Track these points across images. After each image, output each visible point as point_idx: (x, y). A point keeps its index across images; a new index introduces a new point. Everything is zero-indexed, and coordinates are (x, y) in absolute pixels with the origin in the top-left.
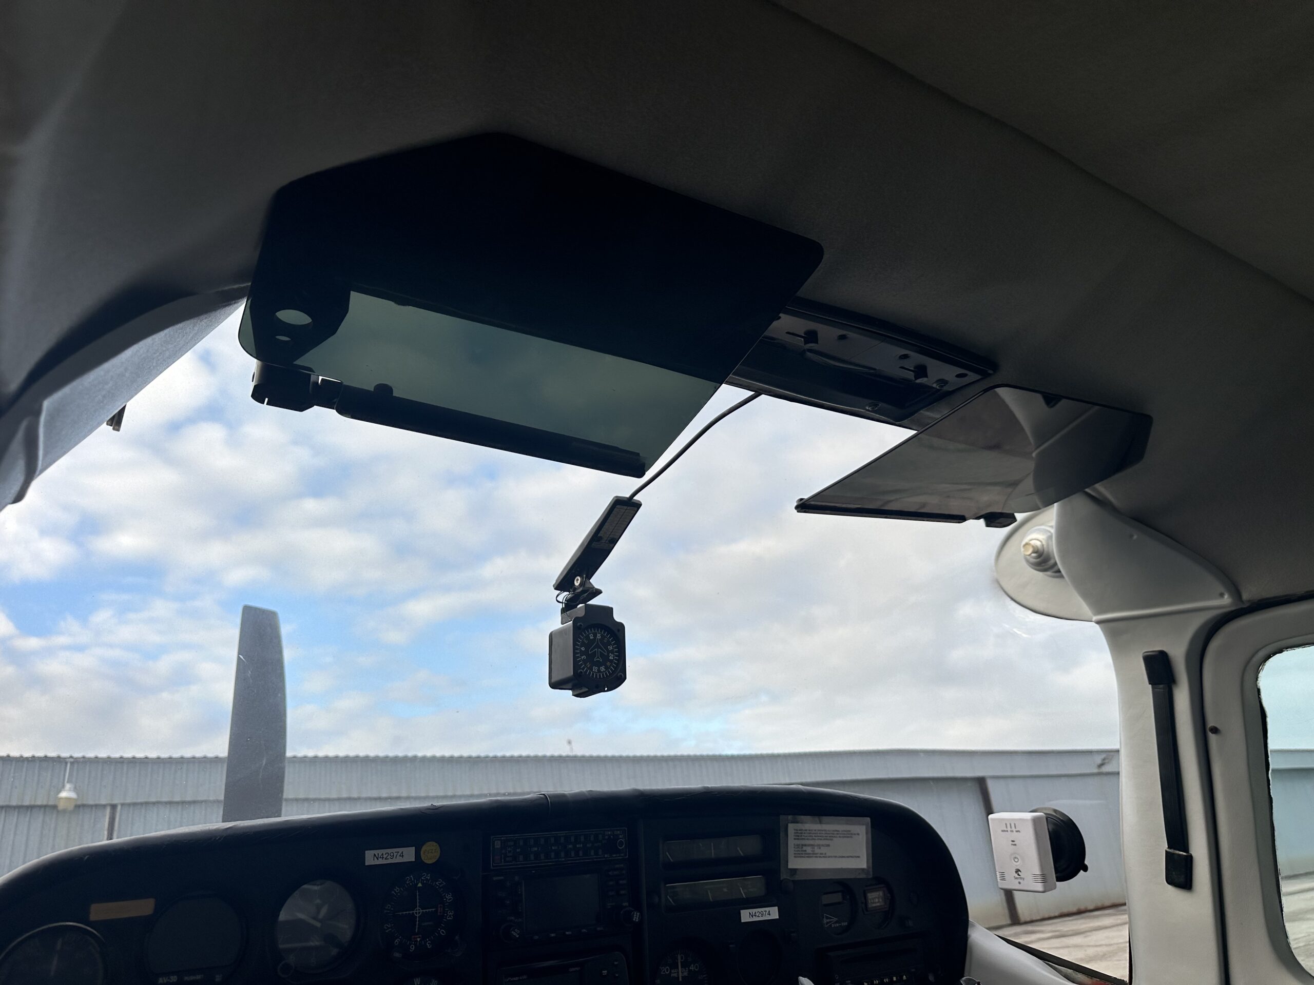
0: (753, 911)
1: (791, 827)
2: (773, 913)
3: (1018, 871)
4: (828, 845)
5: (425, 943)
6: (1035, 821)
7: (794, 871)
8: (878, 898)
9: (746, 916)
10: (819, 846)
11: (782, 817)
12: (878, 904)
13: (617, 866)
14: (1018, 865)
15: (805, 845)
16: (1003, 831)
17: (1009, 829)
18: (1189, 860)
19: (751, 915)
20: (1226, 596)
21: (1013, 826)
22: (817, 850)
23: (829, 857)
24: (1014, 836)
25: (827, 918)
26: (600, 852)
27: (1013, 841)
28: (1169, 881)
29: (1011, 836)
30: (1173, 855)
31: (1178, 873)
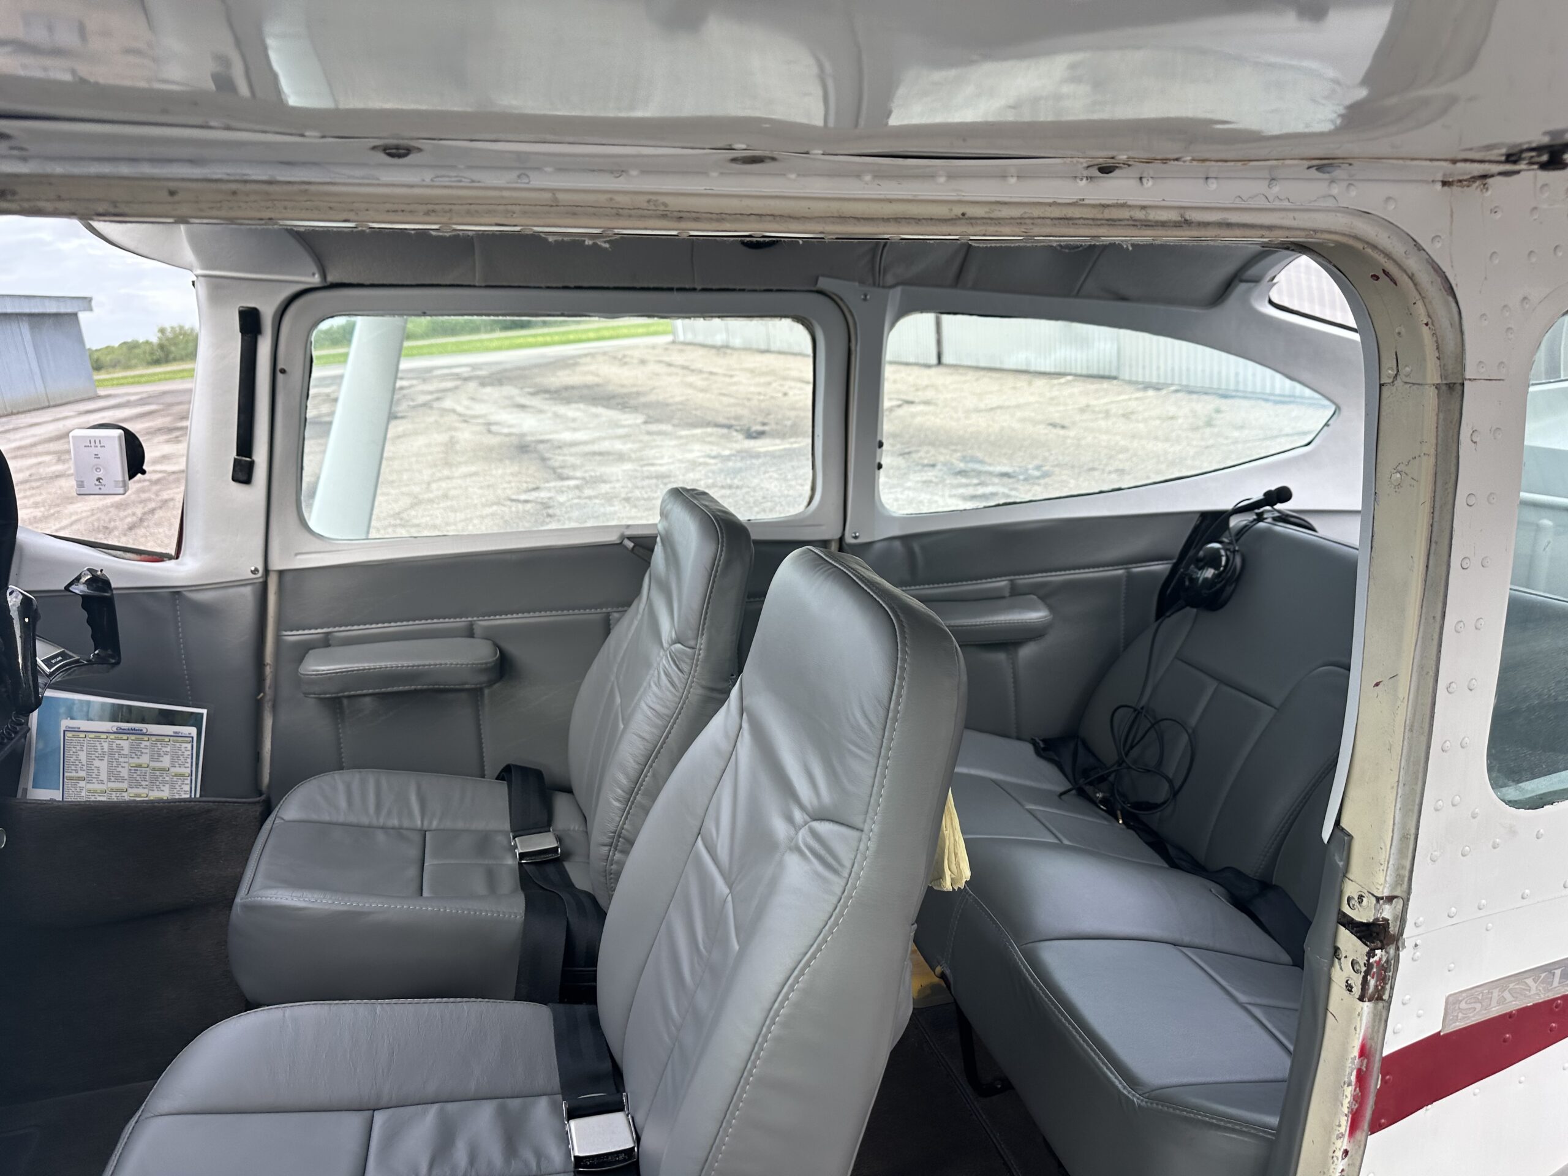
3: (99, 479)
6: (119, 437)
14: (100, 474)
16: (85, 446)
17: (93, 444)
18: (251, 465)
20: (317, 276)
21: (97, 442)
24: (99, 450)
27: (97, 455)
28: (234, 479)
29: (94, 451)
30: (240, 460)
31: (243, 473)
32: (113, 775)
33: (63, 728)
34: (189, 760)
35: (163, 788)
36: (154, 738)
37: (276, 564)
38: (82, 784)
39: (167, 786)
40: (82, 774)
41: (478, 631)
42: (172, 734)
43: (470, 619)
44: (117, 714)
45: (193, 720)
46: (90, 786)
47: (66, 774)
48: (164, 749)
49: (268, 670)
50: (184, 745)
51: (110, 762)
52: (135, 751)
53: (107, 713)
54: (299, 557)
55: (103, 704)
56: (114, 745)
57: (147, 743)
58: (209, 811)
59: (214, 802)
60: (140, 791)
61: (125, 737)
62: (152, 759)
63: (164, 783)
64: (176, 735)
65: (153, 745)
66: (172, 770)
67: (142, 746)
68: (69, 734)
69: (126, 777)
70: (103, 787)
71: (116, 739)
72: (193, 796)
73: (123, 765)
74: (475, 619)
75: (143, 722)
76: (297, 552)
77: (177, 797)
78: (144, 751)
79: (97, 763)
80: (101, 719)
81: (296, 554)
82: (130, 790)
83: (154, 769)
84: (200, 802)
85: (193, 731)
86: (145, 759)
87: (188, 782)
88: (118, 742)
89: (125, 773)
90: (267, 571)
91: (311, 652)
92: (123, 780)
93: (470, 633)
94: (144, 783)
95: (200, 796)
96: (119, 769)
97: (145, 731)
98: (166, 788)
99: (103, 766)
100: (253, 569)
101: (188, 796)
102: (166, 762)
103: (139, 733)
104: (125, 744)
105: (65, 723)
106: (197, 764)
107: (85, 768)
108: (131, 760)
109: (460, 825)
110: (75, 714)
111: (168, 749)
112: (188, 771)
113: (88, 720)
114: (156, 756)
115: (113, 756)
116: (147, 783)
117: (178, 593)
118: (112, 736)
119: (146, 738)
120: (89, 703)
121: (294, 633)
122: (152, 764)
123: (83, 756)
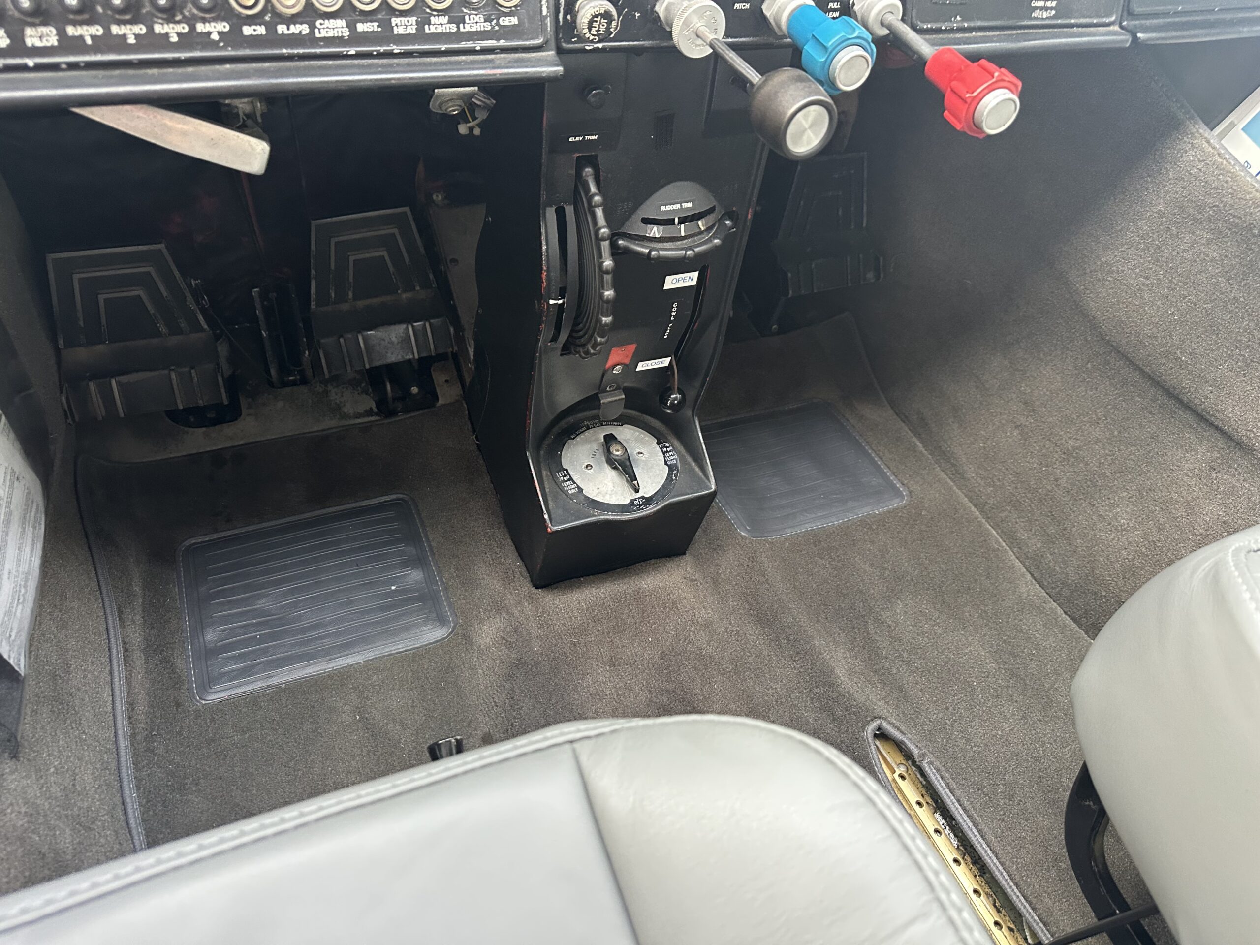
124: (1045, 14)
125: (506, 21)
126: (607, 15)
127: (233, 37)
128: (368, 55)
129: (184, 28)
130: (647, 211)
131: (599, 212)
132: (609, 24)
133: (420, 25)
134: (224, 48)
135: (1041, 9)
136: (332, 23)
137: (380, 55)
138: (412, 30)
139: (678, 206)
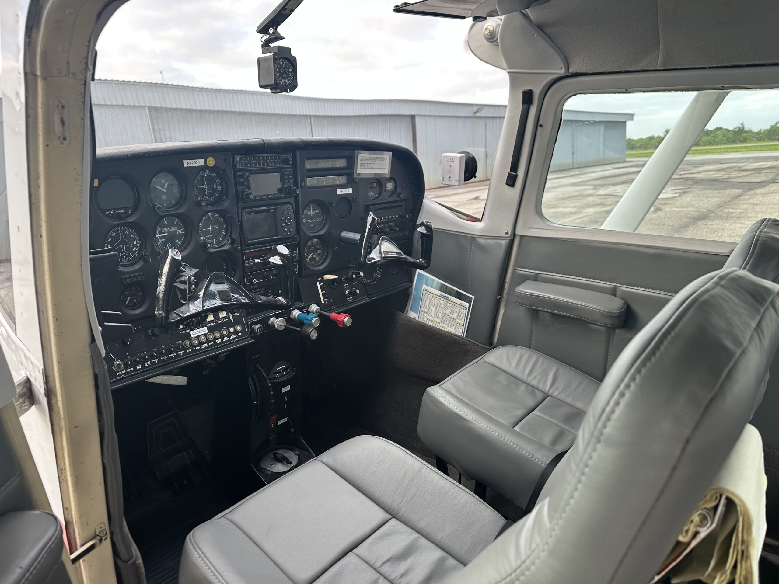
0: (342, 190)
1: (360, 155)
2: (349, 191)
3: (450, 177)
4: (374, 164)
5: (211, 199)
6: (461, 157)
7: (359, 174)
8: (390, 186)
9: (339, 192)
10: (370, 164)
11: (356, 151)
12: (390, 188)
13: (288, 170)
14: (450, 175)
15: (365, 163)
16: (447, 161)
17: (450, 160)
18: (516, 176)
19: (341, 191)
20: (563, 70)
21: (452, 159)
22: (369, 166)
23: (374, 168)
24: (451, 163)
25: (370, 193)
26: (281, 164)
27: (450, 165)
28: (507, 184)
29: (450, 163)
30: (511, 174)
31: (511, 181)
32: (436, 315)
33: (423, 289)
34: (464, 318)
35: (452, 327)
36: (453, 303)
37: (519, 232)
38: (425, 315)
39: (454, 327)
40: (426, 310)
41: (618, 293)
42: (459, 304)
43: (615, 284)
44: (443, 289)
45: (468, 300)
46: (428, 317)
47: (421, 309)
48: (456, 310)
49: (507, 285)
50: (463, 310)
51: (436, 309)
52: (445, 307)
53: (439, 287)
54: (531, 230)
55: (438, 282)
56: (439, 302)
57: (450, 305)
58: (466, 345)
59: (469, 341)
60: (444, 325)
61: (443, 299)
62: (451, 313)
63: (453, 325)
64: (461, 305)
65: (452, 307)
66: (457, 320)
67: (448, 305)
68: (425, 292)
69: (440, 318)
70: (432, 319)
71: (440, 299)
72: (463, 336)
73: (440, 311)
74: (618, 285)
75: (450, 294)
76: (531, 227)
77: (457, 333)
78: (448, 308)
79: (432, 307)
80: (436, 289)
81: (530, 228)
82: (441, 324)
83: (450, 317)
84: (464, 339)
85: (467, 305)
86: (448, 312)
87: (462, 328)
88: (440, 301)
89: (440, 315)
90: (514, 235)
91: (527, 281)
92: (439, 318)
93: (613, 292)
94: (446, 322)
95: (466, 337)
96: (439, 313)
97: (450, 299)
98: (454, 328)
99: (433, 309)
100: (506, 231)
101: (461, 335)
102: (455, 316)
103: (447, 299)
104: (442, 302)
105: (424, 286)
106: (467, 321)
107: (427, 308)
108: (443, 311)
109: (569, 400)
110: (428, 284)
111: (457, 310)
112: (463, 323)
113: (432, 288)
114: (452, 312)
115: (438, 305)
116: (447, 323)
117: (474, 237)
118: (439, 297)
119: (450, 302)
120: (433, 280)
121: (522, 269)
122: (451, 315)
123: (428, 302)
124: (351, 300)
125: (239, 334)
126: (261, 327)
127: (185, 353)
128: (213, 349)
129: (175, 354)
130: (273, 371)
131: (264, 373)
132: (261, 328)
133: (222, 340)
134: (183, 356)
135: (349, 299)
136: (204, 345)
137: (215, 348)
138: (220, 342)
139: (281, 367)
